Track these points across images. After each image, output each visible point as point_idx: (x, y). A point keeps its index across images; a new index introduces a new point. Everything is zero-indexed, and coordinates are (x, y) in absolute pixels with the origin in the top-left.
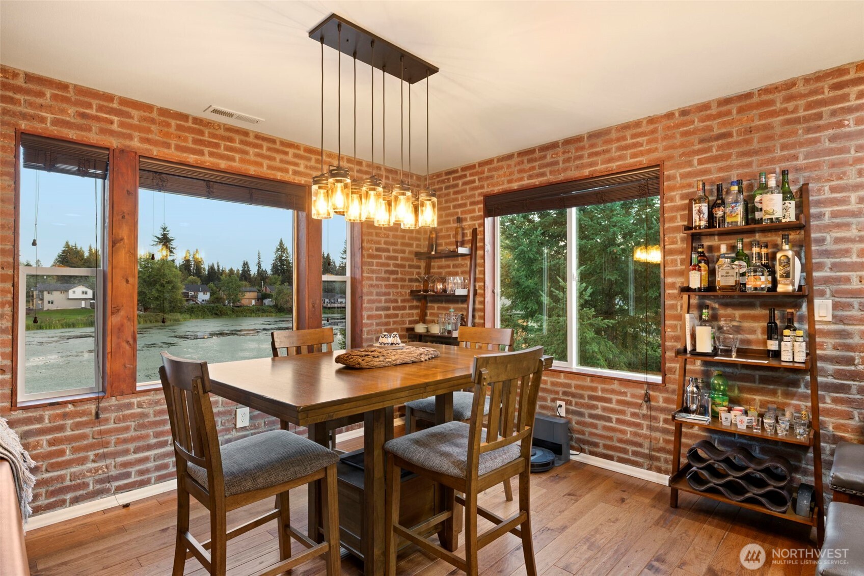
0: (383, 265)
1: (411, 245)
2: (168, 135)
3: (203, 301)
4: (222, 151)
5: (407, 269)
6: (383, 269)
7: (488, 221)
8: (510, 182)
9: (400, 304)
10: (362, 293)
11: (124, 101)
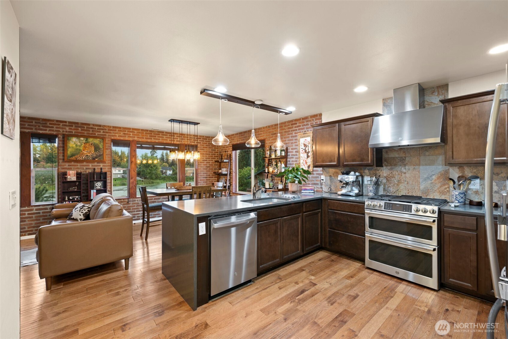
0: (205, 165)
1: (215, 159)
2: (143, 135)
3: (169, 174)
4: (157, 138)
5: (214, 166)
6: (205, 166)
7: (234, 152)
8: (238, 141)
9: (211, 176)
10: (198, 173)
11: (133, 129)
